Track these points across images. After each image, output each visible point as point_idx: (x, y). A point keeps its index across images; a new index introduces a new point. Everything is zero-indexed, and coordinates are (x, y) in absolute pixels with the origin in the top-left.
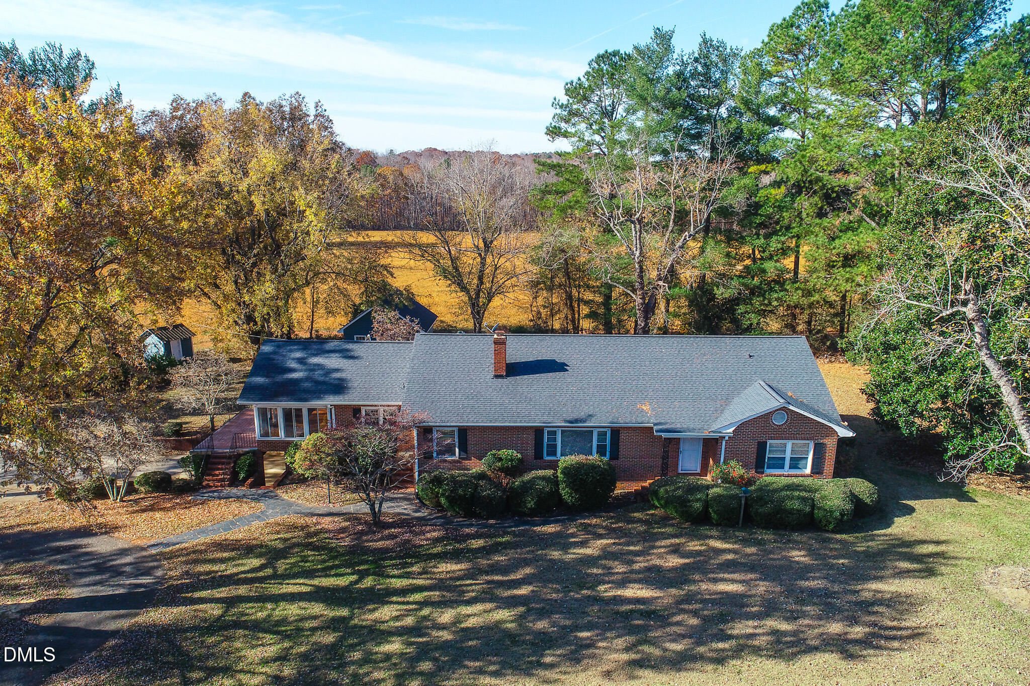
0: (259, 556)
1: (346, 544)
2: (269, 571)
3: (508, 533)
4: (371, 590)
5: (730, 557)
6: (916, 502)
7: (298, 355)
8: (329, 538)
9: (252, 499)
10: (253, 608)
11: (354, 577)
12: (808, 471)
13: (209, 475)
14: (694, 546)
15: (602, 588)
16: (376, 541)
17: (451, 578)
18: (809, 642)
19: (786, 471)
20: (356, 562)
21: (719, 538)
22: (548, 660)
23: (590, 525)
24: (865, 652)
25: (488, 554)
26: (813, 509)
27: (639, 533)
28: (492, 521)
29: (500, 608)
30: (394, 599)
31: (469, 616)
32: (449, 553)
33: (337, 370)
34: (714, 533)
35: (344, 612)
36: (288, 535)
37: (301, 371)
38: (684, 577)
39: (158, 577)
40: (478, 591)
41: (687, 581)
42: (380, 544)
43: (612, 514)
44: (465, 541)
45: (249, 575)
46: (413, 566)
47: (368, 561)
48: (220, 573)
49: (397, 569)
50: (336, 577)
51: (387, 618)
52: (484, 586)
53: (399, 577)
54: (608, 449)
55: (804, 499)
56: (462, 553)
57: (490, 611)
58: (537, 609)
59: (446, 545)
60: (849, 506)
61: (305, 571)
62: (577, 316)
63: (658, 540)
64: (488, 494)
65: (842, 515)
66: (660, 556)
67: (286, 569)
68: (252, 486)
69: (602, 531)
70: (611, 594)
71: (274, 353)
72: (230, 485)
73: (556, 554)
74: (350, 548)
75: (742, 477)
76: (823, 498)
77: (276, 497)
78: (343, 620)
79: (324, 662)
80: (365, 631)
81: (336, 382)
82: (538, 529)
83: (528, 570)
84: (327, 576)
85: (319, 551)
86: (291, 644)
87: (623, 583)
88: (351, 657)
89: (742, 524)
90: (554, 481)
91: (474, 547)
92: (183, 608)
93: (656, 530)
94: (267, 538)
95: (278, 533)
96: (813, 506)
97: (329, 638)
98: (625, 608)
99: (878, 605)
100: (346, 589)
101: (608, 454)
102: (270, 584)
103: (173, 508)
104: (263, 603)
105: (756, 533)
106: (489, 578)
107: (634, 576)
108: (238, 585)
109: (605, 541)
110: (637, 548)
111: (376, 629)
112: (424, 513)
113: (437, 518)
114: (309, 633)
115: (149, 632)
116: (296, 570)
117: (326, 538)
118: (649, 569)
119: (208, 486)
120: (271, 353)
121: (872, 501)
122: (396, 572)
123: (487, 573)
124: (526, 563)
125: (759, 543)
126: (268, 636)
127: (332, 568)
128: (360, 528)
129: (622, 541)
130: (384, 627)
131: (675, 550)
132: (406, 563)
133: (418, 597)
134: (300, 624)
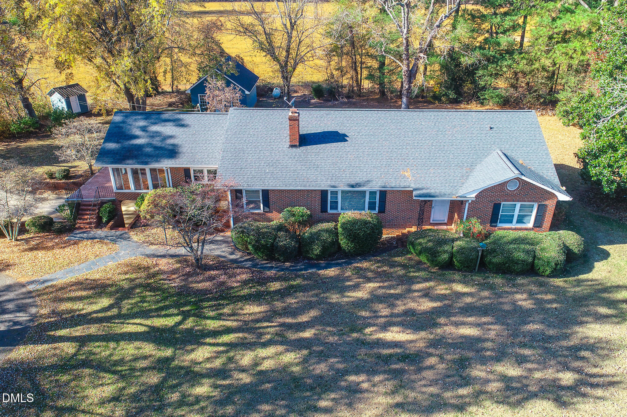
0: (110, 295)
1: (176, 285)
2: (115, 311)
3: (299, 276)
4: (189, 331)
5: (469, 300)
6: (610, 246)
7: (142, 123)
8: (163, 280)
9: (111, 240)
10: (99, 346)
11: (179, 318)
12: (530, 225)
13: (80, 219)
14: (442, 289)
15: (368, 330)
16: (199, 282)
17: (252, 321)
18: (531, 388)
19: (514, 225)
20: (181, 303)
21: (460, 282)
22: (323, 404)
23: (361, 269)
24: (575, 400)
25: (282, 297)
26: (534, 260)
27: (399, 277)
28: (288, 264)
29: (288, 351)
30: (208, 340)
31: (264, 359)
32: (253, 295)
33: (171, 137)
34: (457, 277)
35: (168, 352)
36: (133, 276)
37: (143, 137)
38: (433, 321)
39: (31, 315)
40: (272, 334)
41: (436, 325)
42: (200, 286)
43: (379, 258)
44: (265, 284)
45: (100, 315)
46: (224, 308)
47: (191, 302)
48: (78, 313)
49: (212, 311)
50: (165, 317)
51: (201, 360)
52: (277, 328)
53: (212, 318)
54: (377, 205)
55: (528, 252)
56: (263, 295)
57: (281, 354)
58: (318, 352)
59: (251, 288)
60: (562, 258)
61: (143, 311)
62: (359, 76)
63: (413, 283)
64: (285, 244)
65: (556, 265)
66: (414, 300)
67: (128, 309)
68: (112, 228)
69: (370, 274)
70: (375, 337)
71: (123, 122)
72: (96, 227)
73: (334, 298)
74: (179, 289)
75: (480, 233)
76: (543, 250)
77: (128, 239)
78: (167, 360)
79: (148, 404)
80: (183, 372)
81: (170, 148)
82: (321, 272)
83: (313, 313)
84: (159, 316)
85: (154, 292)
86: (124, 384)
87: (385, 327)
88: (169, 398)
89: (478, 270)
90: (334, 232)
91: (272, 289)
92: (46, 346)
93: (412, 274)
94: (117, 278)
95: (126, 273)
96: (534, 257)
97: (154, 379)
98: (386, 351)
99: (585, 350)
100: (171, 330)
101: (377, 208)
102: (114, 323)
103: (52, 248)
104: (107, 342)
105: (488, 277)
106: (281, 320)
107: (395, 319)
108: (90, 324)
109: (372, 285)
110: (397, 291)
111: (191, 371)
112: (237, 256)
113: (246, 260)
114: (139, 373)
115: (17, 370)
116: (136, 310)
117: (161, 280)
118: (406, 313)
119: (80, 228)
120: (121, 123)
121: (579, 251)
122: (211, 314)
123: (281, 315)
124: (310, 306)
125: (491, 287)
126: (108, 375)
127: (162, 309)
128: (188, 270)
129: (386, 284)
130: (197, 369)
131: (427, 294)
132: (219, 305)
133: (226, 338)
134: (133, 364)
